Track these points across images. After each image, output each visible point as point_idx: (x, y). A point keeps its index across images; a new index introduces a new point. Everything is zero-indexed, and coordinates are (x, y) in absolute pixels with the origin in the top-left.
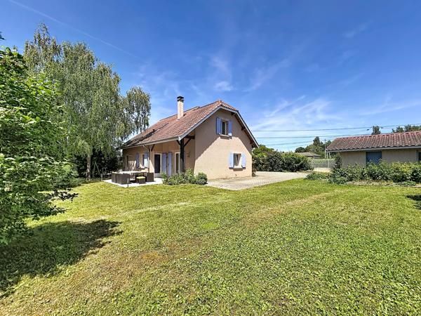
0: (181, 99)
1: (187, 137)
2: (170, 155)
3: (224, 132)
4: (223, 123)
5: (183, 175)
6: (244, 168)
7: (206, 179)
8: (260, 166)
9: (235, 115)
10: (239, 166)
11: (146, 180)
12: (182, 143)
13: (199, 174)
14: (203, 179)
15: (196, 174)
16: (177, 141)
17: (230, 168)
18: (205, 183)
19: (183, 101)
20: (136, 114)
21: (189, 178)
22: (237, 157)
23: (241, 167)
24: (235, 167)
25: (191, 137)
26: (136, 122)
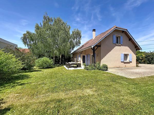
0: (94, 30)
1: (96, 46)
2: (89, 55)
3: (118, 42)
4: (117, 38)
5: (95, 65)
6: (131, 62)
7: (107, 68)
8: (140, 61)
9: (125, 33)
10: (128, 61)
11: (77, 67)
12: (94, 49)
13: (103, 65)
14: (106, 68)
15: (101, 65)
16: (91, 48)
17: (122, 62)
18: (107, 70)
19: (95, 31)
20: (76, 39)
21: (97, 67)
22: (126, 56)
23: (129, 61)
24: (125, 61)
25: (98, 46)
26: (76, 43)
